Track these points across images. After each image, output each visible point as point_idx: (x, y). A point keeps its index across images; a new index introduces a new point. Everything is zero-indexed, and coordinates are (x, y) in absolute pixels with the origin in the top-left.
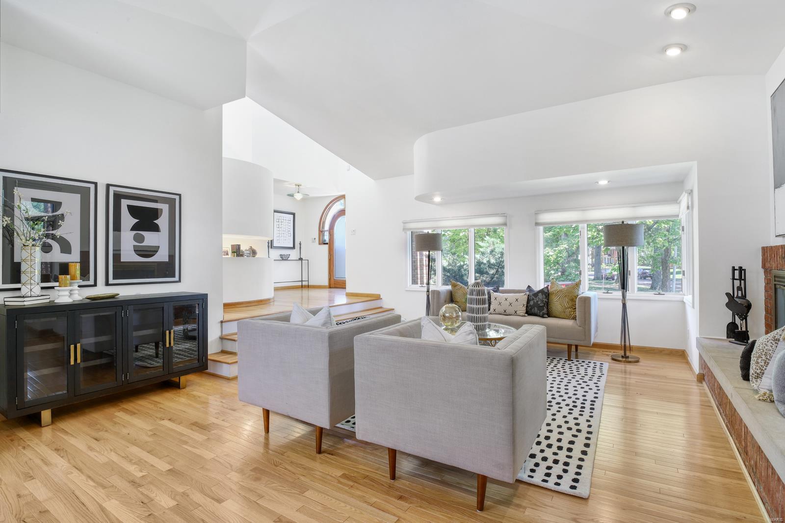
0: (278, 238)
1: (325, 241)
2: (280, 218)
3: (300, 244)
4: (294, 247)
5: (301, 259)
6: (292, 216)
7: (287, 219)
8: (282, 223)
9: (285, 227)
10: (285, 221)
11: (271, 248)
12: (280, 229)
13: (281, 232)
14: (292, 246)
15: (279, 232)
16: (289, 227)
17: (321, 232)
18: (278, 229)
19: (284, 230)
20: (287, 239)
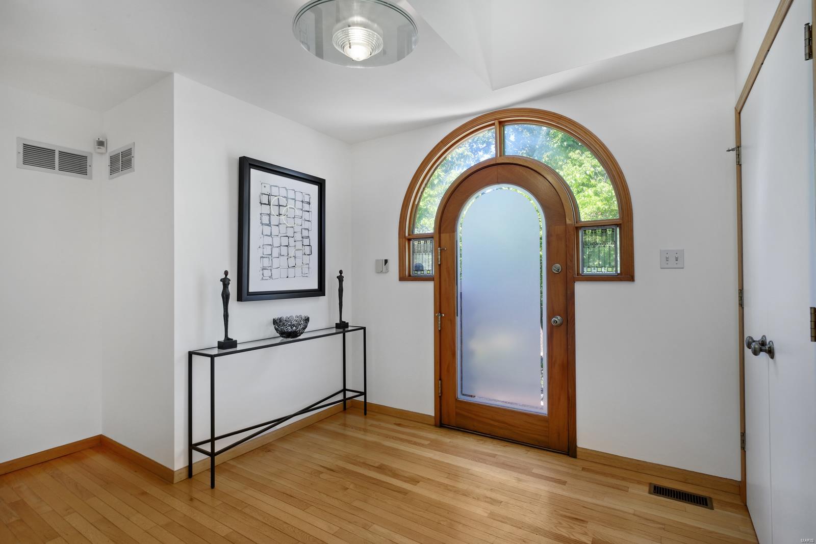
0: (266, 262)
1: (419, 268)
2: (275, 191)
3: (340, 279)
4: (320, 291)
5: (342, 327)
6: (315, 188)
7: (299, 197)
8: (283, 210)
9: (291, 223)
10: (291, 204)
11: (240, 298)
12: (275, 230)
13: (276, 242)
14: (314, 286)
15: (268, 240)
16: (307, 225)
17: (407, 238)
18: (267, 230)
19: (290, 234)
20: (299, 262)
